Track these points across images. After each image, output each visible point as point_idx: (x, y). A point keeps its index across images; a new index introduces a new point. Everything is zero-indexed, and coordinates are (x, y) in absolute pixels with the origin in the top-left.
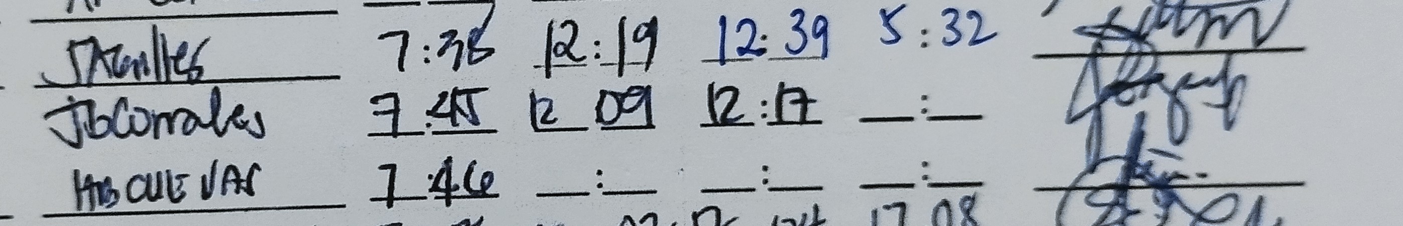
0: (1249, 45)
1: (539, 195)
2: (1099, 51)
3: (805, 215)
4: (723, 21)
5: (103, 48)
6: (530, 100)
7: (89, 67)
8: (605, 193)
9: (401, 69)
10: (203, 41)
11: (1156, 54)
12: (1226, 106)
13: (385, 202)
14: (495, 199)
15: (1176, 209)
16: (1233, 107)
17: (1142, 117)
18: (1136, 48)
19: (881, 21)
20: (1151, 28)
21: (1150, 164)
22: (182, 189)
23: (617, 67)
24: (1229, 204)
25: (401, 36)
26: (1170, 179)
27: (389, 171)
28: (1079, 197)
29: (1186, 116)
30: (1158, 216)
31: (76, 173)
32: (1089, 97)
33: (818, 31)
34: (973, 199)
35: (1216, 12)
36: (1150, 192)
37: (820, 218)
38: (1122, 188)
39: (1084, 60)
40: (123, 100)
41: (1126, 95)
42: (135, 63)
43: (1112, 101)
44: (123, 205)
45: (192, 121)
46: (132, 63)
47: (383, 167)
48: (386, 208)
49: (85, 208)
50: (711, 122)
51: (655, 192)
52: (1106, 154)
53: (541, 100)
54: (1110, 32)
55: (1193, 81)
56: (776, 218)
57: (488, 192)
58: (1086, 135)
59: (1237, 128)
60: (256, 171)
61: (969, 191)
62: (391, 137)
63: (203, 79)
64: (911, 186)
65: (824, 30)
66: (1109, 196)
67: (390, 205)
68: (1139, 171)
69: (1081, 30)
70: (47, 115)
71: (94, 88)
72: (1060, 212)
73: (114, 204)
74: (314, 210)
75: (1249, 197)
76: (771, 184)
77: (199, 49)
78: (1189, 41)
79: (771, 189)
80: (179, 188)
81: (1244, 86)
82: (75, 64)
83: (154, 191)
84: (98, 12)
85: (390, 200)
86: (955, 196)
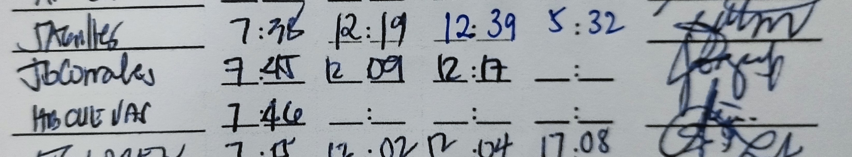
0: (786, 36)
1: (331, 124)
2: (689, 39)
3: (499, 140)
4: (448, 16)
5: (57, 27)
6: (326, 63)
7: (47, 40)
8: (372, 123)
9: (244, 42)
10: (118, 23)
11: (726, 41)
12: (770, 75)
13: (231, 129)
14: (303, 126)
15: (736, 140)
16: (775, 76)
17: (716, 81)
18: (713, 38)
19: (549, 17)
20: (723, 25)
21: (720, 111)
22: (100, 118)
23: (380, 44)
24: (770, 137)
25: (245, 21)
26: (733, 121)
27: (235, 108)
28: (673, 132)
29: (744, 81)
30: (724, 144)
31: (35, 107)
32: (682, 68)
33: (509, 23)
34: (606, 132)
35: (765, 16)
36: (719, 129)
37: (509, 142)
38: (701, 127)
39: (679, 45)
40: (66, 61)
41: (706, 67)
42: (76, 37)
43: (697, 71)
44: (63, 129)
45: (109, 75)
46: (74, 37)
47: (231, 105)
48: (232, 132)
49: (39, 130)
50: (440, 79)
51: (404, 123)
52: (692, 104)
53: (333, 63)
54: (697, 27)
55: (750, 59)
56: (481, 141)
57: (299, 121)
58: (679, 92)
59: (776, 89)
60: (148, 108)
61: (604, 126)
62: (237, 86)
63: (117, 47)
64: (567, 122)
65: (513, 23)
66: (693, 131)
67: (235, 130)
68: (713, 115)
69: (678, 26)
70: (20, 70)
71: (50, 53)
72: (661, 141)
73: (57, 127)
74: (184, 133)
75: (782, 133)
76: (478, 120)
77: (116, 28)
78: (747, 33)
79: (478, 123)
80: (98, 118)
81: (782, 62)
82: (38, 37)
83: (82, 120)
84: (55, 5)
85: (235, 127)
86: (595, 129)
